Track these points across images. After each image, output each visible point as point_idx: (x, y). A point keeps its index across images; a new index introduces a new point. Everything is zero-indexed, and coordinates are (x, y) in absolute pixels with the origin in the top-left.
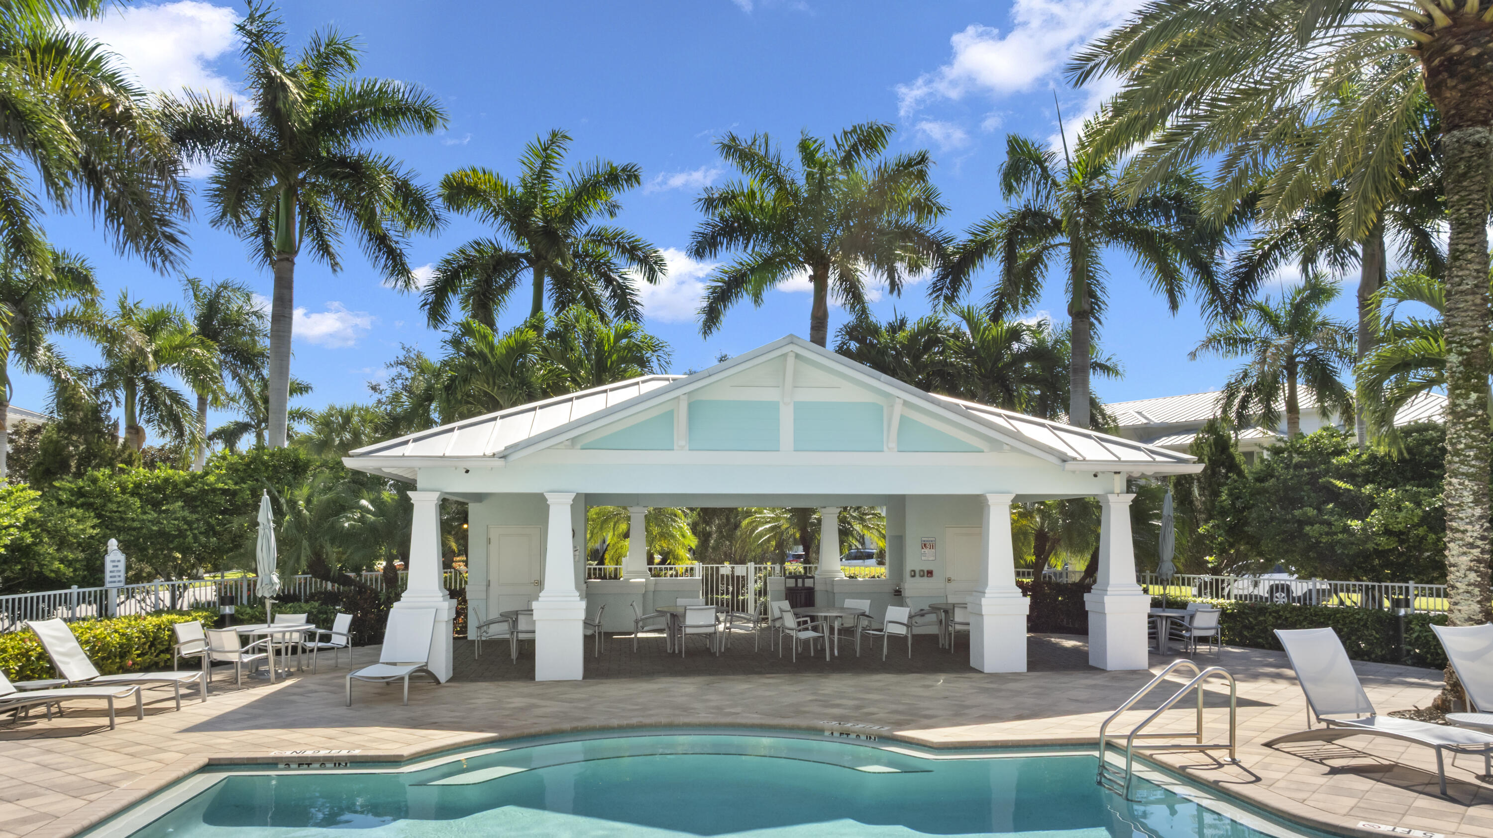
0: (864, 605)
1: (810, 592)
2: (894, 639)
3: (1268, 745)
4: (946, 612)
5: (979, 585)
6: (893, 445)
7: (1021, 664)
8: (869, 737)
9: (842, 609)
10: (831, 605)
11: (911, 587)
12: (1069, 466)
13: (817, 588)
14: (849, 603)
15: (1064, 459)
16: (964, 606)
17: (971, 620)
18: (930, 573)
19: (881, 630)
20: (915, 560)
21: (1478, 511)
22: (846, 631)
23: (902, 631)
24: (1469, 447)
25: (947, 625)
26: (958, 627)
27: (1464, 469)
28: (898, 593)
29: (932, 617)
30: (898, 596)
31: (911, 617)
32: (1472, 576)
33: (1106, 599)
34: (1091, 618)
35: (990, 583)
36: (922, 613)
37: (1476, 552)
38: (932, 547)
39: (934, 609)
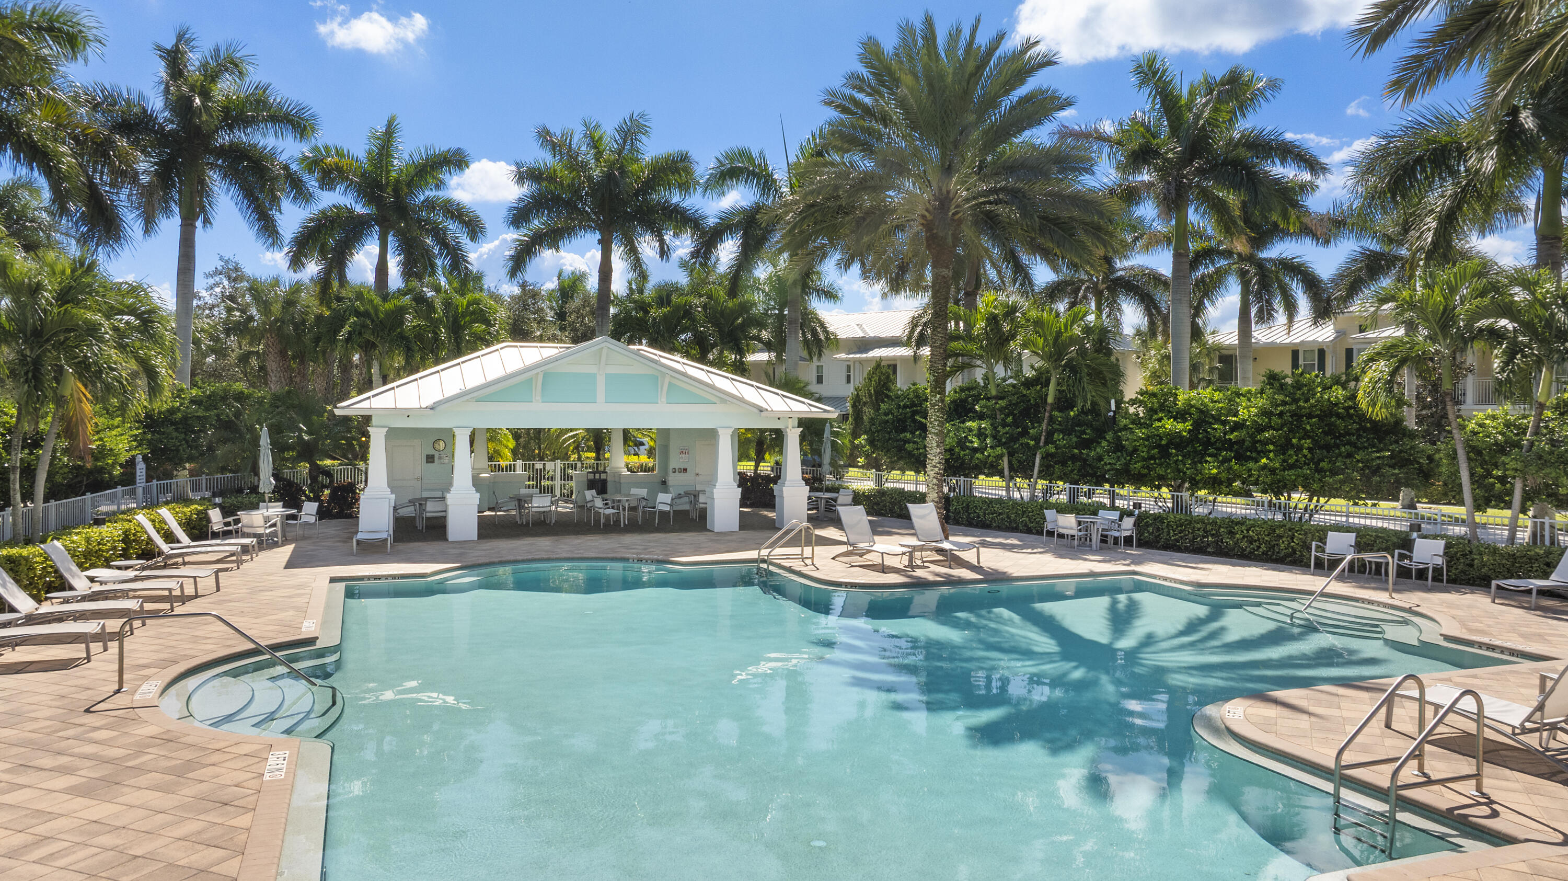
0: (643, 492)
1: (604, 482)
2: (663, 514)
3: (833, 558)
4: (695, 496)
5: (712, 481)
6: (664, 400)
7: (736, 527)
8: (652, 561)
9: (629, 495)
10: (618, 491)
11: (673, 479)
12: (763, 414)
13: (608, 479)
14: (634, 491)
15: (761, 410)
16: (704, 492)
17: (708, 501)
18: (685, 470)
19: (654, 508)
20: (675, 462)
21: (938, 451)
22: (633, 509)
23: (667, 508)
24: (935, 420)
25: (695, 504)
26: (701, 506)
27: (933, 430)
28: (664, 483)
29: (686, 499)
30: (664, 485)
31: (672, 499)
32: (935, 481)
33: (784, 489)
34: (777, 499)
35: (719, 480)
36: (679, 496)
37: (937, 469)
38: (687, 453)
39: (687, 494)
